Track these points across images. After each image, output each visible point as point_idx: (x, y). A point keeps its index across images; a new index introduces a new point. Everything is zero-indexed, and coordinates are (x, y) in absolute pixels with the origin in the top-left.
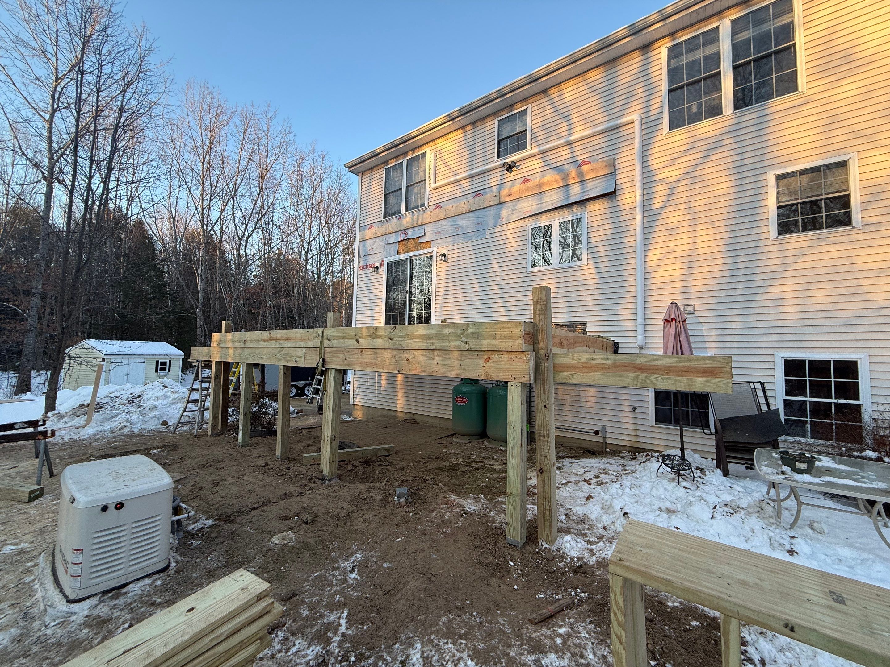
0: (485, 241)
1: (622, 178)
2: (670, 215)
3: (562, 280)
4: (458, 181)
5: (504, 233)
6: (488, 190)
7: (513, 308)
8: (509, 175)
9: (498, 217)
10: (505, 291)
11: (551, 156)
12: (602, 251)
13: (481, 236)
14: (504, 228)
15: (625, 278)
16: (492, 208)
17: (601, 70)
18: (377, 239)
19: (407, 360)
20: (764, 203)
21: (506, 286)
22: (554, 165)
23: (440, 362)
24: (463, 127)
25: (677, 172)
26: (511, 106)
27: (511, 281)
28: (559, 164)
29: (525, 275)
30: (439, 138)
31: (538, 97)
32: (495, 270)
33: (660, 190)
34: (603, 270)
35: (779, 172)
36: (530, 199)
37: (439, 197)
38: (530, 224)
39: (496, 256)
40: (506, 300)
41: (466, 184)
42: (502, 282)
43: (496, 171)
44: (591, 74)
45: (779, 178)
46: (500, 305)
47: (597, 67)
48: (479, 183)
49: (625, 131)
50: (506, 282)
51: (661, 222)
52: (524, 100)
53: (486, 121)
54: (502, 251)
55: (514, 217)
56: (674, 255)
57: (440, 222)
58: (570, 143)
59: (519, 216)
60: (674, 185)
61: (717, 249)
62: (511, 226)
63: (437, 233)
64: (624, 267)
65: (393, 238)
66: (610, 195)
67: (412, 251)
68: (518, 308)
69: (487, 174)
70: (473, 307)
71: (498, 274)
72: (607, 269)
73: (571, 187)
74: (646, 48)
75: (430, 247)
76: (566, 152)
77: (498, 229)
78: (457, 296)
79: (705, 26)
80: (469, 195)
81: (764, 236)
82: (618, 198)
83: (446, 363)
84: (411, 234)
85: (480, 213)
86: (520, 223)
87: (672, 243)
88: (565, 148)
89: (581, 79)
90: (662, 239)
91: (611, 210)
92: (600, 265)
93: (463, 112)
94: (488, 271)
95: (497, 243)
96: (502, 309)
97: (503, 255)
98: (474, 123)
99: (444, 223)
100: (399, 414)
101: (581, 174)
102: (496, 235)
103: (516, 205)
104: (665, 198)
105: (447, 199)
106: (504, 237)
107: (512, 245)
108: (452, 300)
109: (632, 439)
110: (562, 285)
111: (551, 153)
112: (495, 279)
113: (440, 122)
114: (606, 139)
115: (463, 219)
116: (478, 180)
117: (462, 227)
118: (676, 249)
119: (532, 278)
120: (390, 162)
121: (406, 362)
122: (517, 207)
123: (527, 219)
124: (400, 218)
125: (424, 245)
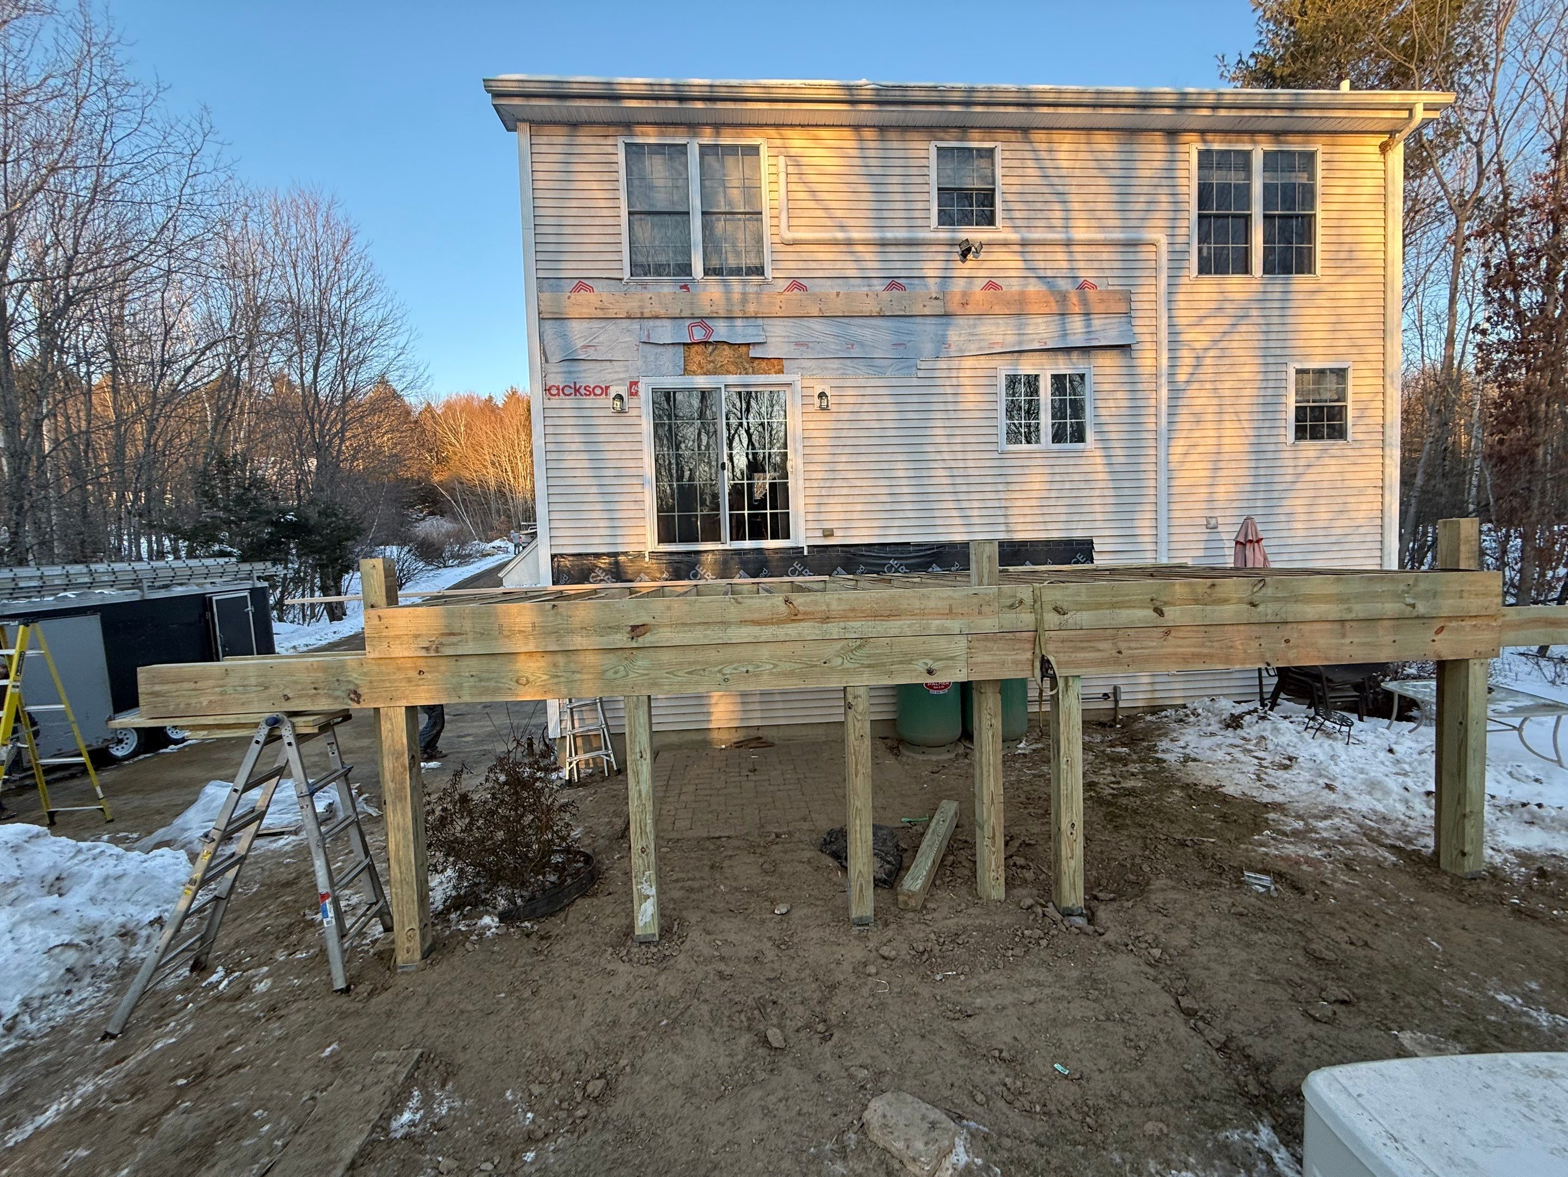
0: (915, 382)
1: (1142, 327)
2: (1196, 394)
3: (1057, 470)
4: (849, 243)
5: (954, 373)
6: (916, 281)
7: (976, 513)
8: (960, 264)
9: (942, 342)
10: (958, 480)
11: (1038, 255)
12: (1115, 432)
13: (906, 371)
14: (955, 364)
15: (1142, 476)
16: (929, 320)
17: (1113, 137)
18: (611, 326)
19: (1287, 641)
20: (1283, 400)
21: (961, 472)
22: (1042, 273)
23: (1356, 640)
24: (857, 127)
25: (1203, 337)
26: (964, 129)
27: (971, 464)
28: (1049, 273)
29: (996, 455)
30: (792, 125)
31: (1013, 136)
32: (938, 440)
33: (1186, 356)
34: (1114, 460)
35: (1299, 366)
36: (1000, 321)
37: (801, 265)
38: (1004, 368)
39: (939, 415)
40: (962, 497)
41: (869, 255)
42: (953, 464)
43: (934, 248)
44: (1099, 137)
45: (1299, 372)
46: (951, 505)
47: (1107, 129)
48: (897, 261)
49: (1146, 253)
50: (961, 464)
51: (1185, 402)
52: (989, 130)
53: (909, 135)
54: (951, 407)
55: (973, 349)
56: (1201, 449)
57: (805, 322)
58: (1068, 243)
59: (980, 349)
60: (1201, 353)
61: (1241, 448)
62: (968, 363)
63: (797, 344)
64: (1142, 460)
65: (665, 333)
66: (1124, 348)
67: (729, 372)
68: (984, 512)
69: (914, 249)
70: (896, 507)
71: (945, 448)
72: (1123, 460)
73: (1069, 319)
74: (1172, 134)
75: (781, 371)
76: (1060, 255)
77: (942, 364)
78: (858, 483)
79: (1237, 142)
80: (875, 282)
81: (1282, 439)
82: (1134, 354)
83: (1368, 640)
84: (721, 331)
85: (903, 324)
86: (984, 362)
87: (1197, 434)
88: (1058, 249)
89: (1083, 138)
90: (1187, 426)
91: (1124, 371)
92: (1112, 452)
93: (882, 99)
94: (924, 440)
95: (941, 390)
96: (954, 513)
97: (952, 415)
98: (882, 129)
99: (817, 325)
100: (715, 735)
101: (1084, 302)
102: (937, 374)
103: (975, 326)
104: (1190, 370)
105: (821, 274)
106: (954, 382)
107: (972, 400)
108: (845, 491)
109: (1149, 696)
110: (1057, 478)
111: (1036, 249)
112: (938, 457)
113: (823, 94)
114: (1119, 256)
115: (861, 326)
116: (894, 254)
117: (862, 344)
118: (1201, 441)
119: (1008, 463)
120: (638, 129)
121: (1283, 645)
122: (977, 331)
123: (997, 357)
124: (685, 287)
125: (764, 364)
